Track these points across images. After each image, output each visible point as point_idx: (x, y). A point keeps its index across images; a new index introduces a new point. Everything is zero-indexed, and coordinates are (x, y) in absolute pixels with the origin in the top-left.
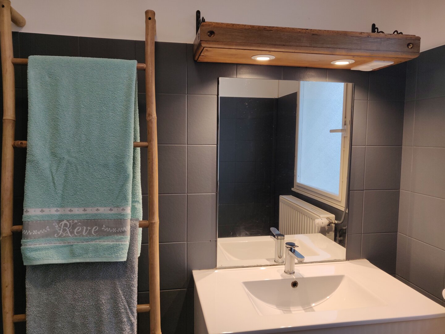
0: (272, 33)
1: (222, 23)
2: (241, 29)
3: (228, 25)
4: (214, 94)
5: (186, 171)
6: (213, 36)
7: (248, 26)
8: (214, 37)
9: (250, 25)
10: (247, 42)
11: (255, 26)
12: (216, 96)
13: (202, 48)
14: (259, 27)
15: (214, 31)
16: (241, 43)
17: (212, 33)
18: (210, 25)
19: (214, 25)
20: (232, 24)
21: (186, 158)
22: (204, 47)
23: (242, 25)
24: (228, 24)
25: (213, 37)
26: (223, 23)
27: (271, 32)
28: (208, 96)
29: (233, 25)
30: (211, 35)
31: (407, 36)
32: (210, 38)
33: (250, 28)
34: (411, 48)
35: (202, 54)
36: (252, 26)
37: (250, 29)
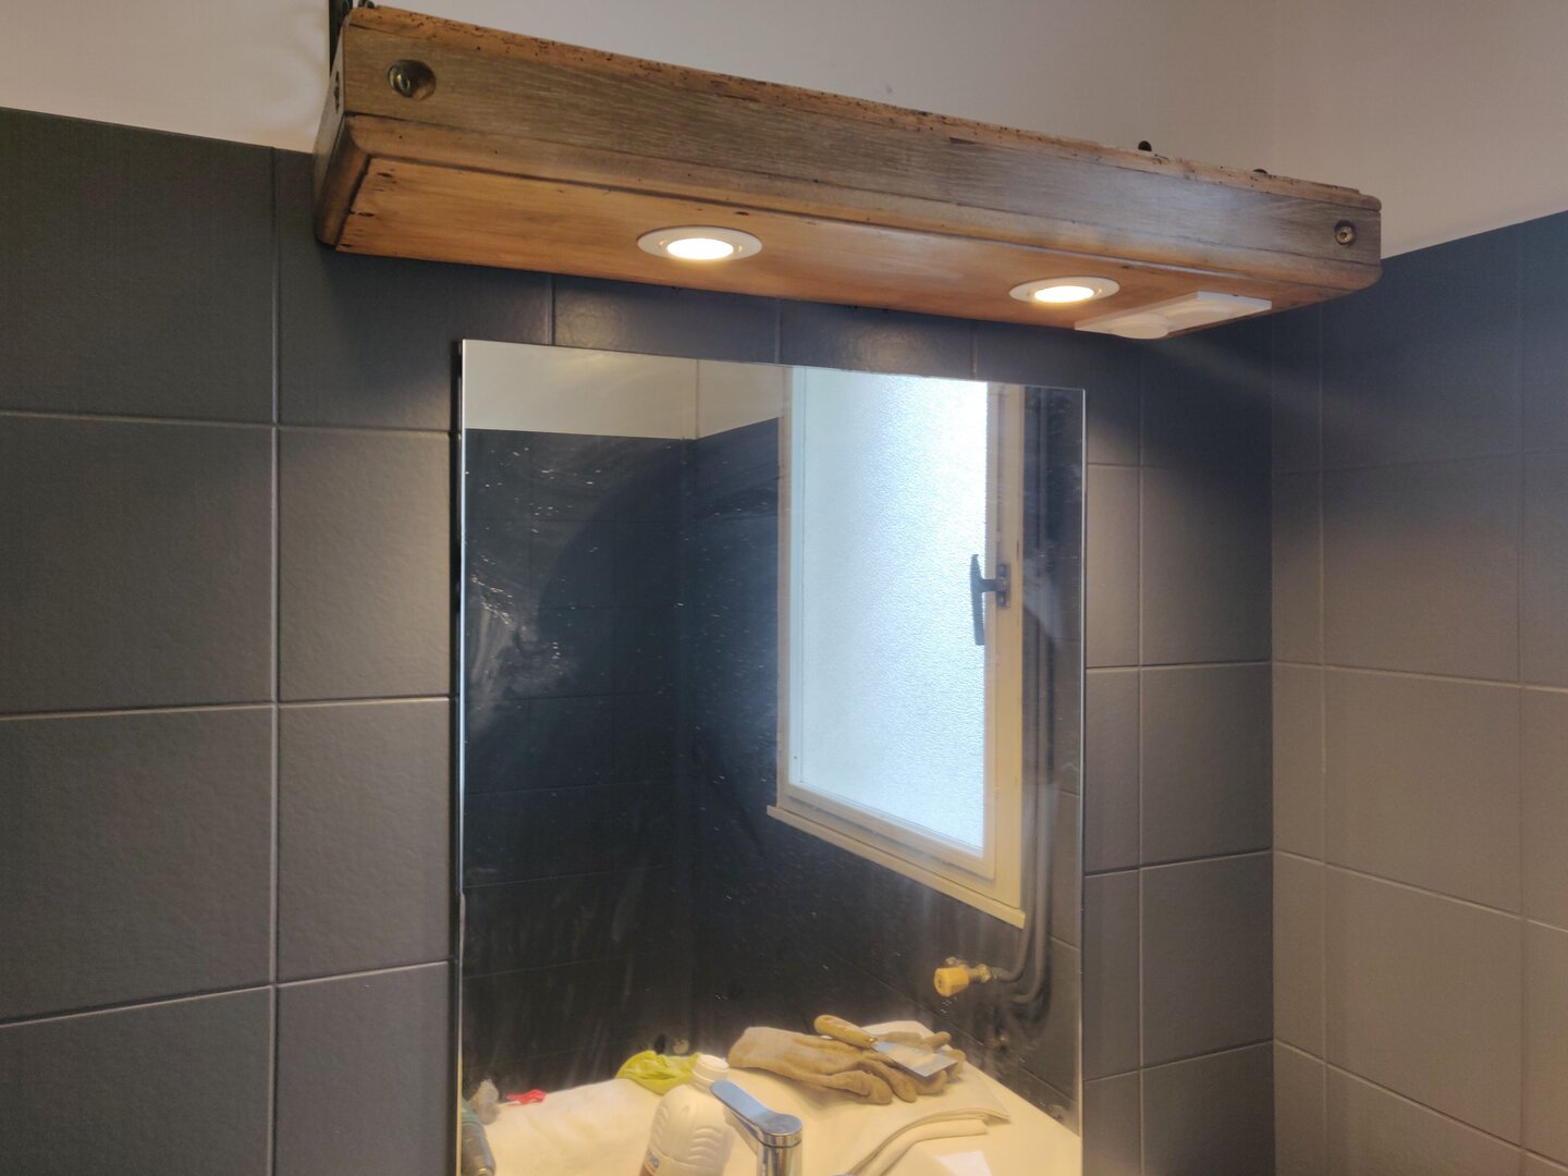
0: (758, 112)
1: (477, 29)
2: (586, 71)
3: (510, 40)
4: (436, 426)
5: (267, 857)
6: (421, 92)
7: (629, 61)
8: (433, 100)
9: (641, 61)
10: (625, 148)
11: (665, 65)
12: (446, 437)
13: (358, 164)
14: (687, 75)
15: (429, 64)
16: (588, 147)
17: (417, 75)
18: (404, 27)
19: (428, 29)
20: (536, 40)
21: (268, 780)
22: (369, 158)
23: (595, 52)
24: (514, 36)
25: (426, 102)
26: (486, 30)
27: (752, 105)
28: (400, 434)
29: (544, 45)
30: (416, 86)
31: (1334, 191)
32: (408, 101)
33: (641, 72)
34: (1350, 243)
35: (361, 204)
36: (649, 63)
37: (636, 76)
